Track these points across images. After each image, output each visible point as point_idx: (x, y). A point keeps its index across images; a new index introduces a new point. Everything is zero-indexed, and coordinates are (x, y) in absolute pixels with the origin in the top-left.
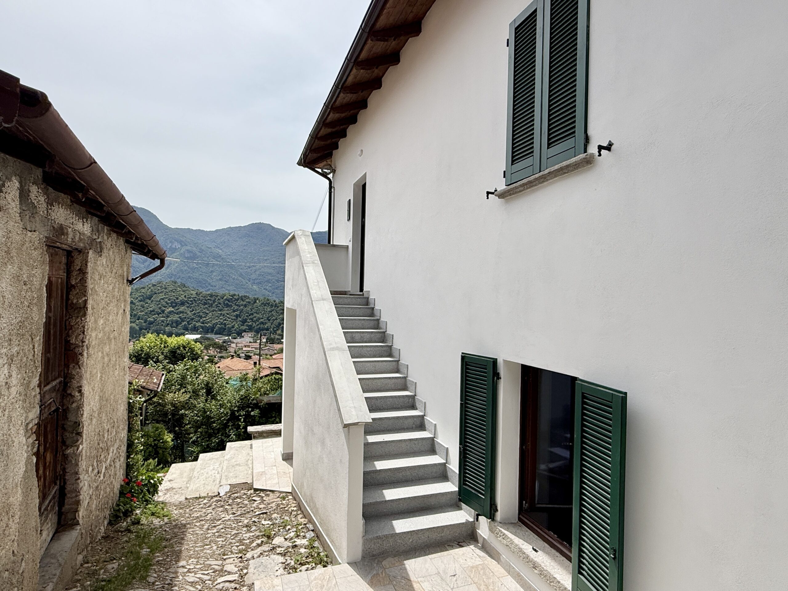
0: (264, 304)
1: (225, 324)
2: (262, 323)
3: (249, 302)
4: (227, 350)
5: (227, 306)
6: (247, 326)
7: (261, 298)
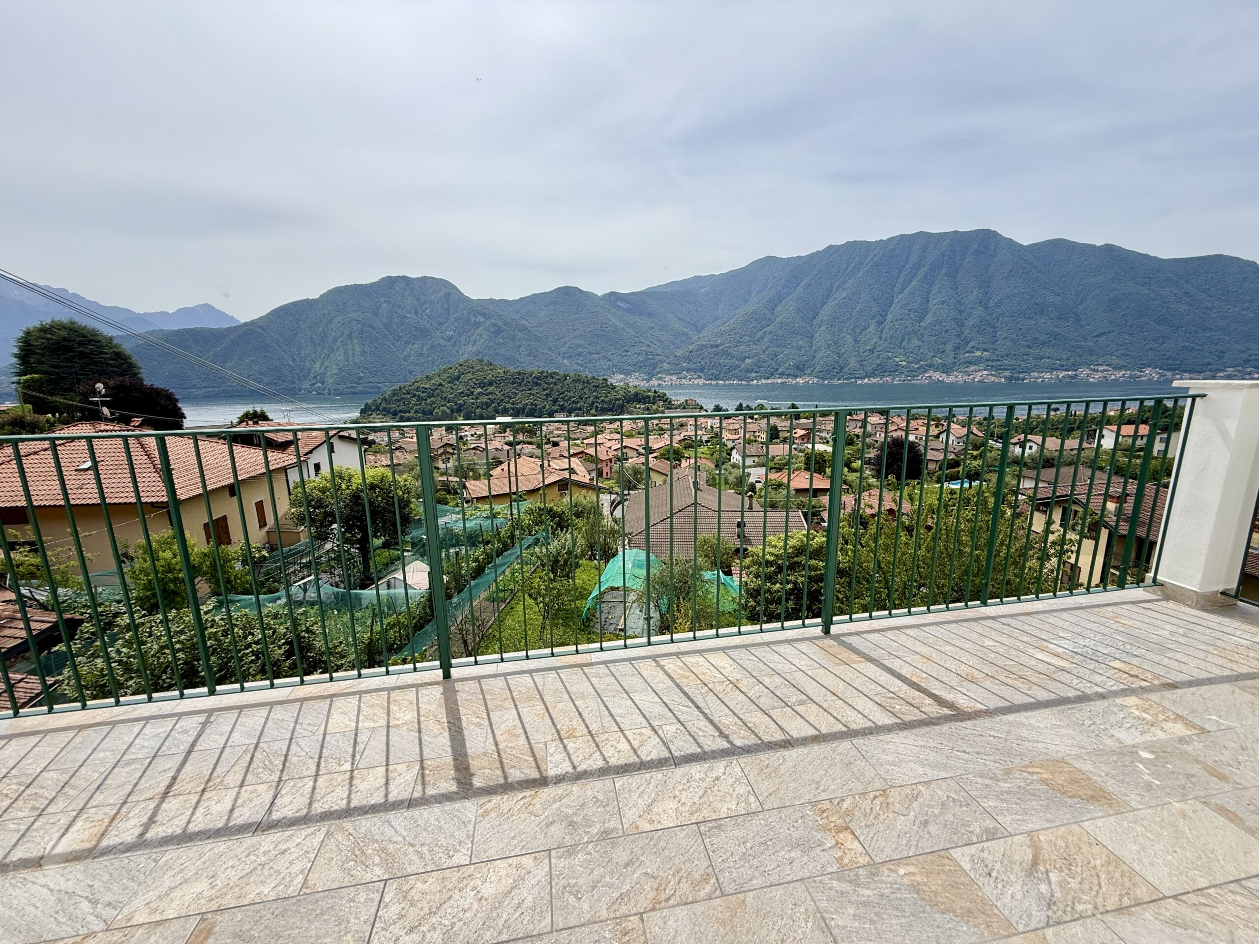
0: (575, 381)
1: (535, 404)
2: (574, 402)
3: (559, 380)
4: (536, 434)
5: (537, 384)
6: (559, 405)
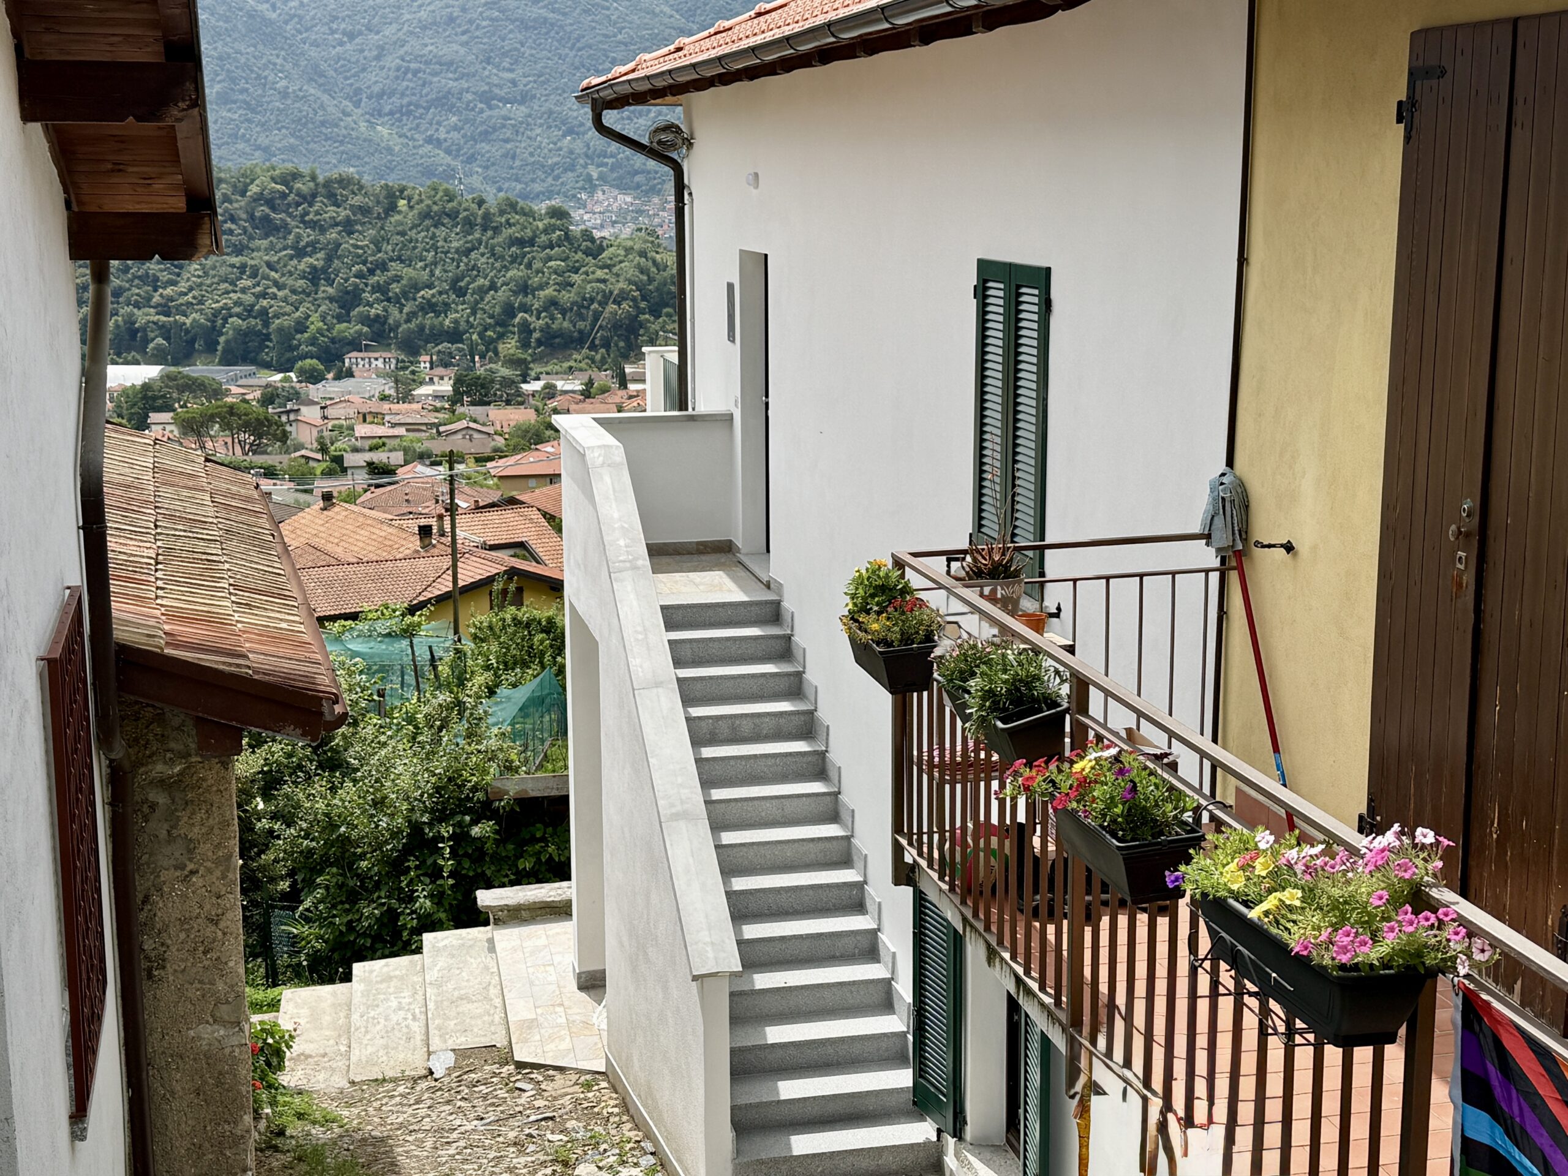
0: (432, 218)
1: (264, 312)
2: (429, 307)
3: (364, 210)
4: (284, 437)
5: (268, 227)
6: (365, 320)
7: (419, 187)
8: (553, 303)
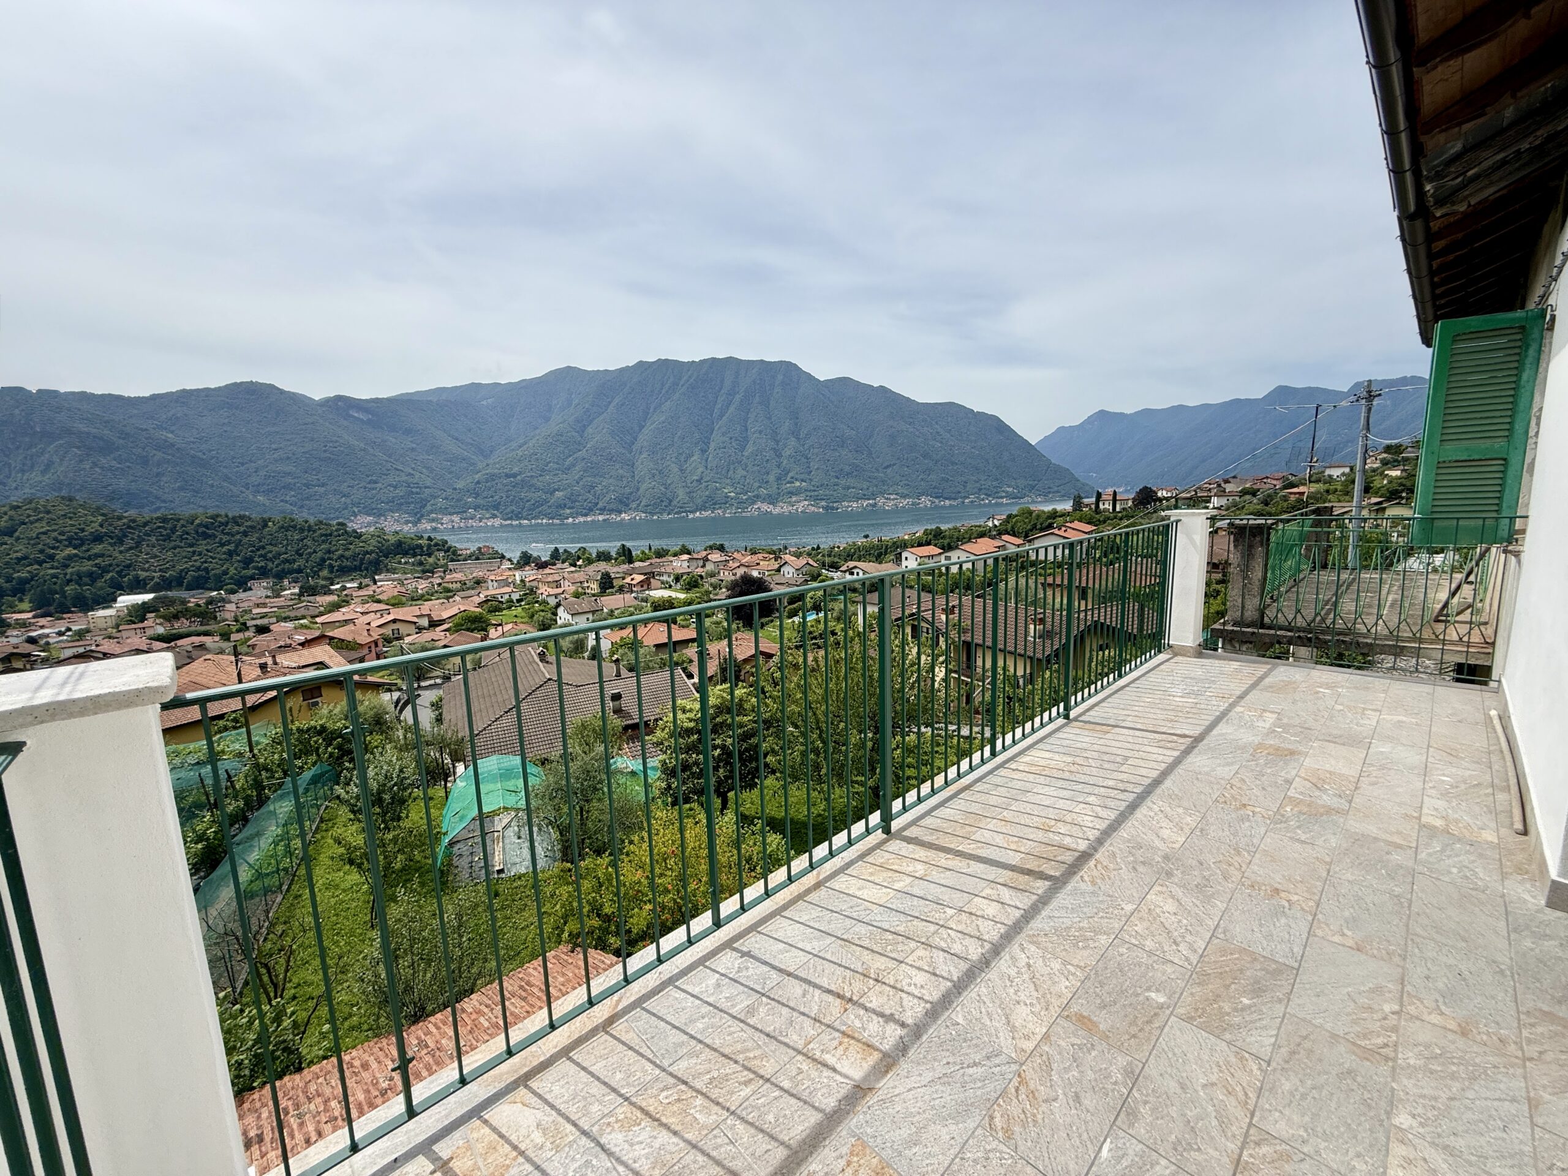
0: (284, 528)
2: (287, 561)
4: (215, 618)
5: (205, 536)
6: (256, 568)
7: (278, 518)
8: (342, 556)
